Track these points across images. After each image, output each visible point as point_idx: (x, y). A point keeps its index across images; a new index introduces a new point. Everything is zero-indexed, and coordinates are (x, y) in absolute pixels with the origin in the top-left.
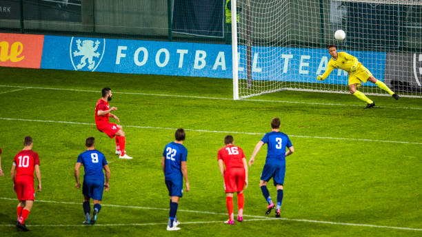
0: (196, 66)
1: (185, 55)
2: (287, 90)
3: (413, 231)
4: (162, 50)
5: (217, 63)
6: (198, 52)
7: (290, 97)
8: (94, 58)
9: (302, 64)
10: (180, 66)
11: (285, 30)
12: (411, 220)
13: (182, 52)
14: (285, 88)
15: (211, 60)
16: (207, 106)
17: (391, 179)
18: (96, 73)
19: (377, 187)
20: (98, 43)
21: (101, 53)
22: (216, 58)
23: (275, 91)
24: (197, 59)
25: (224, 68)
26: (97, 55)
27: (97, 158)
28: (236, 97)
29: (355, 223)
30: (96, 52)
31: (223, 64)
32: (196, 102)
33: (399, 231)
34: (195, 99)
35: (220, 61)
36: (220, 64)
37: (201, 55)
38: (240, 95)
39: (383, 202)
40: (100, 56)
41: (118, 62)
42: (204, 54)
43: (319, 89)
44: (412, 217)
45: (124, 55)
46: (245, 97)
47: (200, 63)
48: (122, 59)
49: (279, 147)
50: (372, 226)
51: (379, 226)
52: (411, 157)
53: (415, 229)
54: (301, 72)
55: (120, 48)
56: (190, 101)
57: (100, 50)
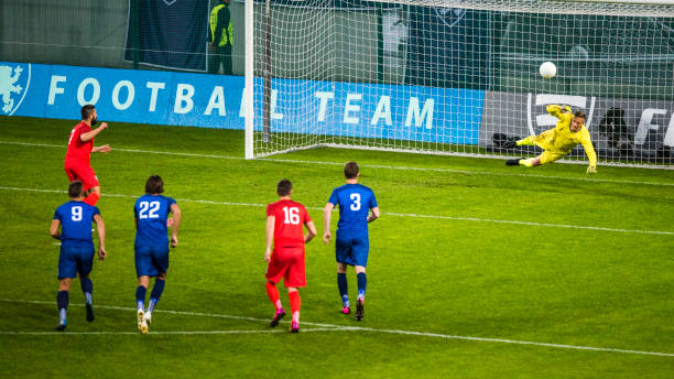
0: (178, 109)
1: (160, 90)
2: (327, 147)
3: (576, 351)
4: (122, 83)
5: (212, 104)
6: (181, 87)
7: (335, 157)
8: (13, 95)
9: (349, 108)
10: (152, 108)
11: (326, 50)
12: (569, 334)
13: (155, 87)
14: (325, 144)
15: (201, 100)
16: (205, 168)
17: (524, 275)
18: (15, 117)
19: (505, 286)
20: (19, 70)
21: (24, 86)
22: (210, 96)
23: (309, 147)
24: (179, 97)
25: (222, 112)
26: (18, 89)
27: (80, 214)
28: (249, 154)
29: (481, 337)
30: (15, 85)
31: (221, 106)
32: (187, 161)
33: (553, 349)
34: (184, 157)
35: (217, 101)
36: (217, 106)
37: (185, 92)
38: (255, 152)
39: (519, 307)
40: (22, 92)
41: (51, 101)
42: (191, 90)
43: (379, 146)
44: (569, 330)
45: (61, 91)
46: (263, 155)
47: (184, 104)
48: (57, 96)
49: (356, 207)
50: (508, 341)
51: (521, 342)
52: (547, 245)
53: (579, 348)
54: (348, 120)
55: (55, 79)
56: (176, 160)
57: (22, 81)
